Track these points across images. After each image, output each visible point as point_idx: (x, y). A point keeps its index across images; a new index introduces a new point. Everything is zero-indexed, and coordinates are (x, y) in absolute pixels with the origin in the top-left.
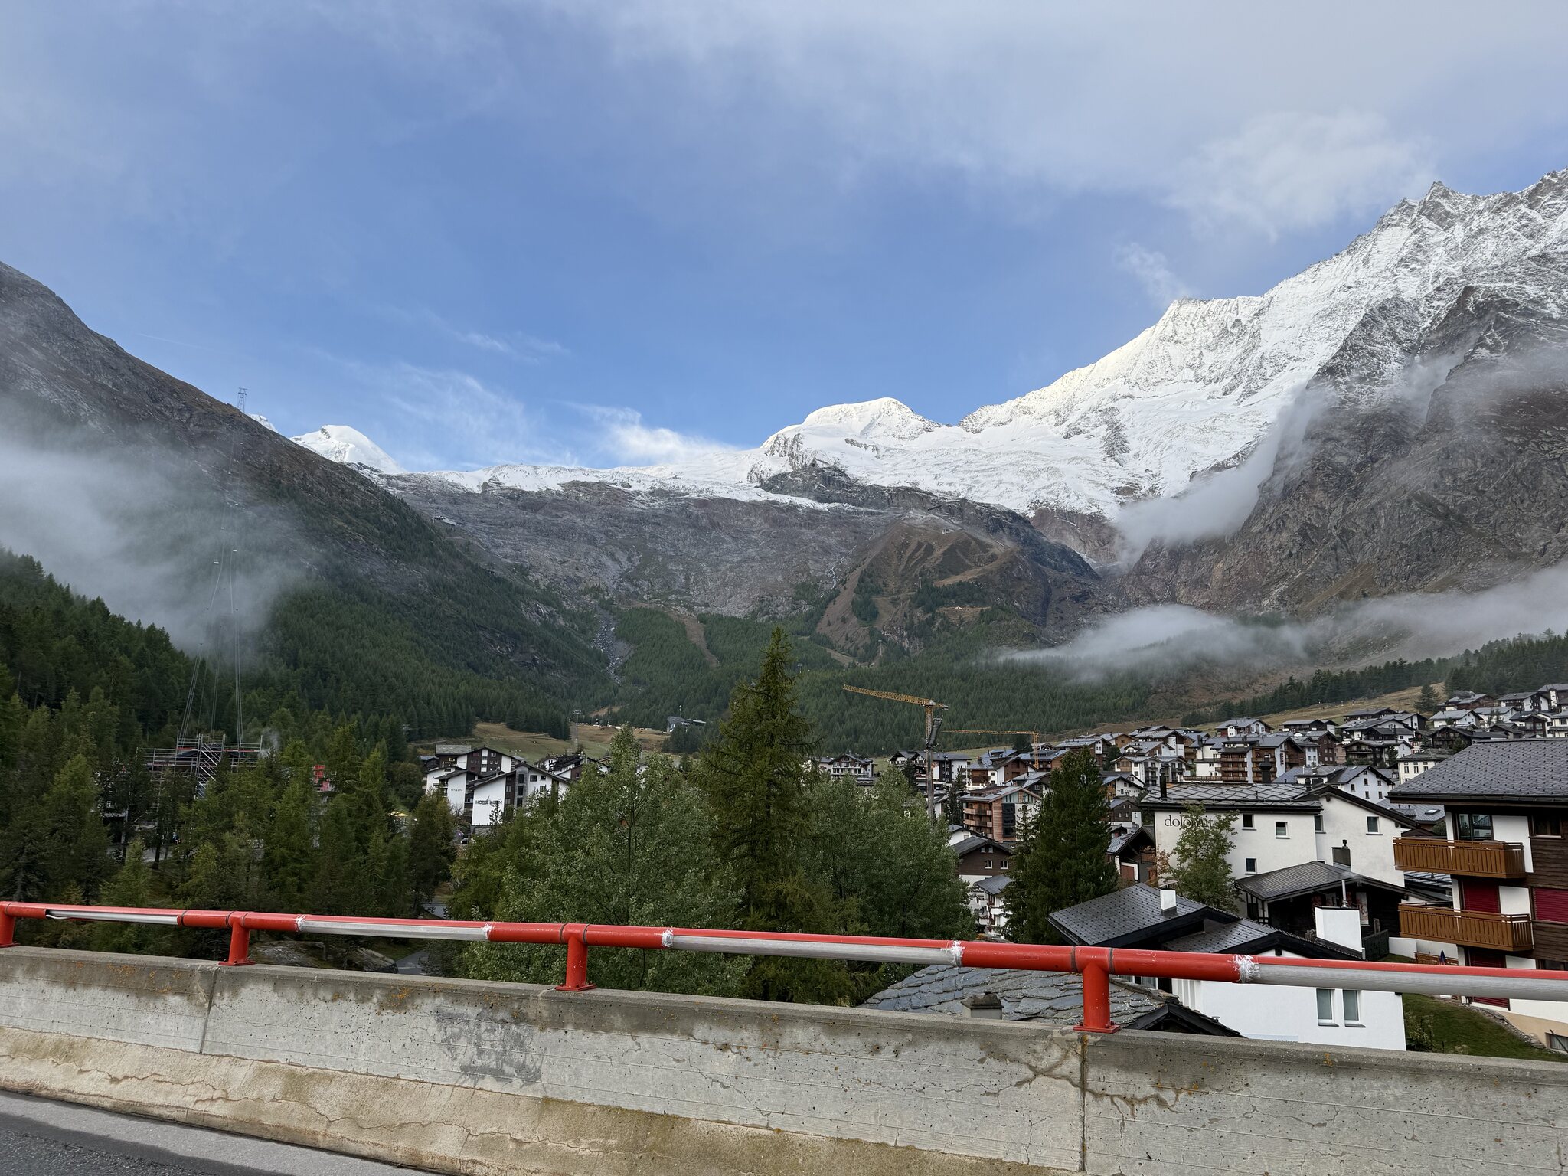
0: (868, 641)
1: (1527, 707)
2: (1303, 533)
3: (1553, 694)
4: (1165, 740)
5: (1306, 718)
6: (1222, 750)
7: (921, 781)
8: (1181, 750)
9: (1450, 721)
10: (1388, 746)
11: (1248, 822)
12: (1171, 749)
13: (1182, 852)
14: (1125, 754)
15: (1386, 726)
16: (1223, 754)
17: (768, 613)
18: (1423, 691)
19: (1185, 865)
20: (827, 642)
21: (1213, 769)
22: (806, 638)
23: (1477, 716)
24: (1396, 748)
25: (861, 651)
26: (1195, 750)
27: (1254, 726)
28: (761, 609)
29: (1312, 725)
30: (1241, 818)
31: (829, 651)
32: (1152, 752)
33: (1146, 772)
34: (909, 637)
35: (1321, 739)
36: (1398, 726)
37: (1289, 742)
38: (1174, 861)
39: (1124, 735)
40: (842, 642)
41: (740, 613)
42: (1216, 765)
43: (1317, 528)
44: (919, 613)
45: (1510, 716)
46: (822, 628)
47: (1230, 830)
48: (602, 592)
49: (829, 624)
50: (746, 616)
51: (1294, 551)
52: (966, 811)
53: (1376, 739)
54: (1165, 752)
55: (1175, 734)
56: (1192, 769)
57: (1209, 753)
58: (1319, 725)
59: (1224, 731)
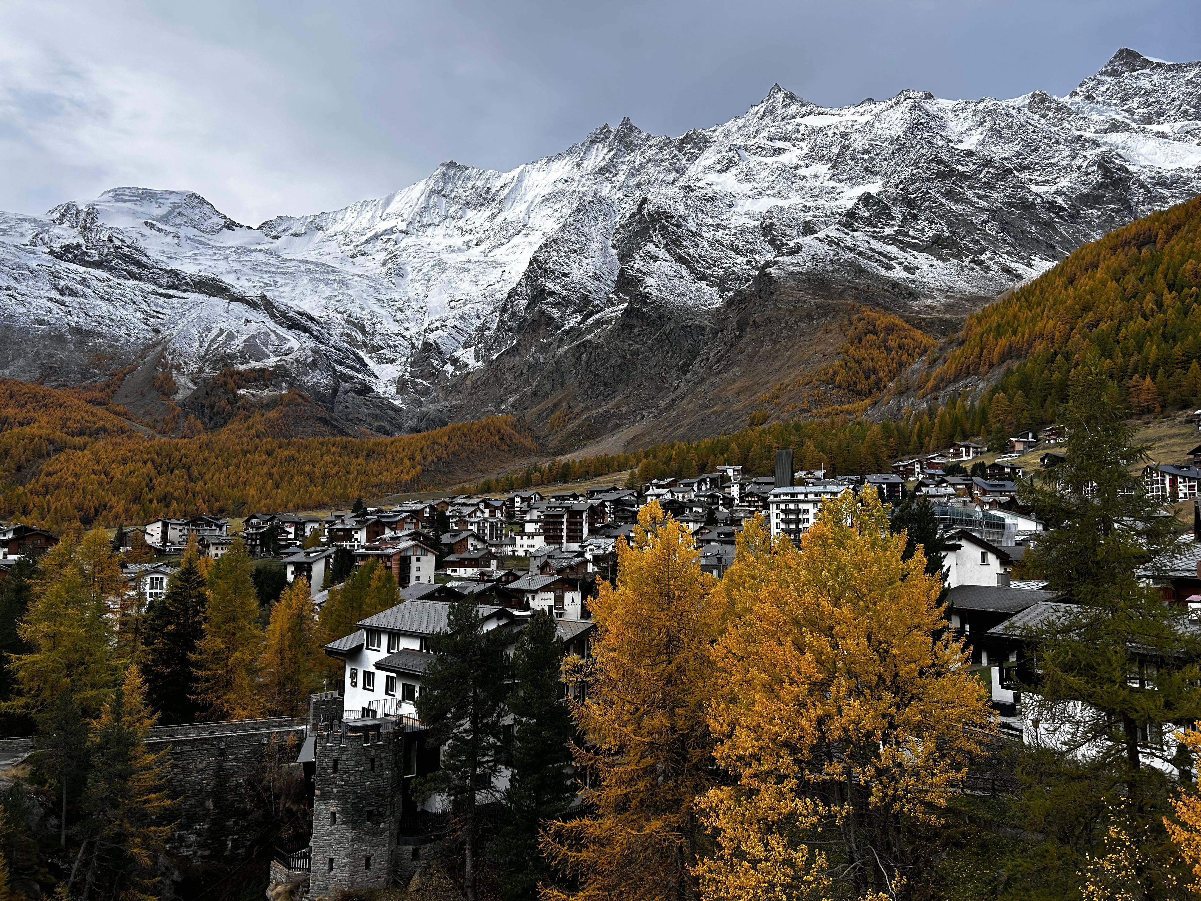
4: (477, 506)
6: (546, 513)
15: (627, 498)
16: (546, 516)
20: (123, 413)
21: (538, 527)
23: (672, 493)
25: (161, 423)
31: (127, 421)
32: (470, 514)
36: (633, 498)
40: (140, 413)
42: (540, 524)
46: (119, 400)
49: (126, 396)
54: (479, 514)
57: (535, 515)
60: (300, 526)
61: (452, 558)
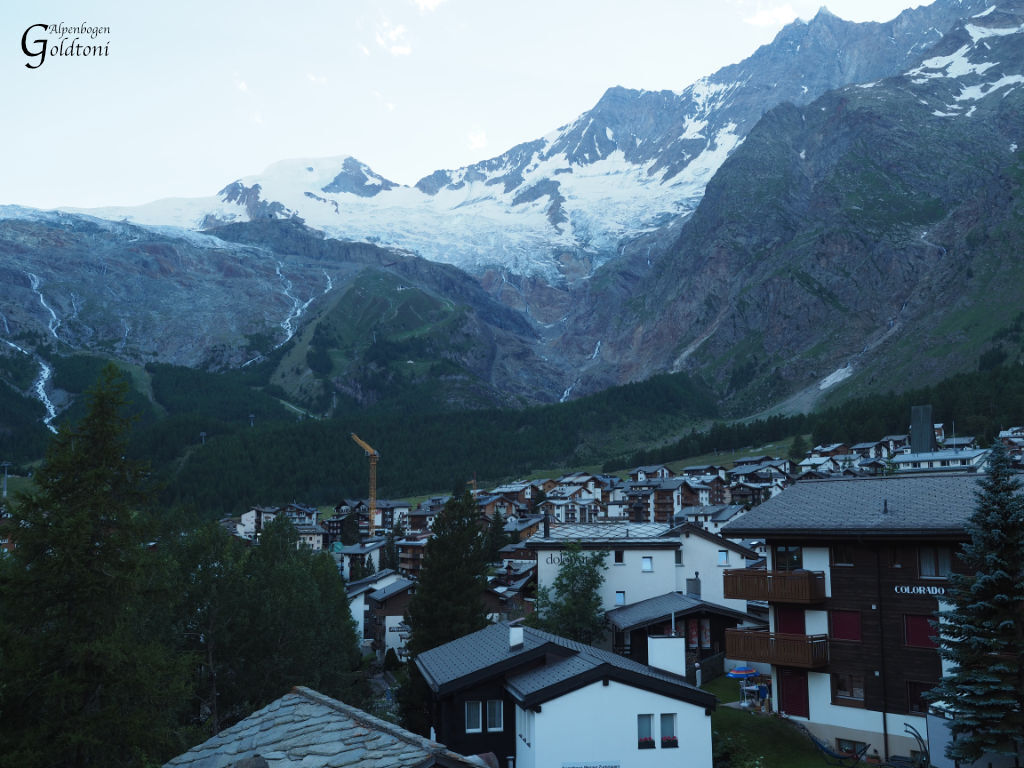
0: (322, 392)
1: (872, 454)
2: (708, 303)
3: (891, 443)
4: (584, 485)
5: (703, 464)
6: (630, 493)
7: (363, 528)
8: (598, 494)
9: (814, 466)
10: (764, 487)
11: (619, 558)
12: (590, 492)
13: (560, 586)
14: (550, 498)
15: (764, 471)
16: (631, 497)
17: (220, 363)
18: (796, 441)
19: (561, 599)
20: (280, 393)
21: (621, 510)
22: (259, 389)
23: (834, 462)
24: (770, 489)
25: (315, 402)
26: (608, 492)
27: (660, 471)
28: (213, 360)
29: (707, 470)
30: (612, 554)
31: (282, 402)
32: (573, 495)
33: (567, 514)
34: (362, 389)
35: (713, 482)
36: (774, 471)
37: (685, 485)
38: (552, 596)
39: (551, 481)
40: (295, 393)
41: (191, 363)
42: (624, 506)
43: (720, 299)
44: (373, 366)
45: (858, 462)
46: (276, 380)
47: (603, 566)
48: (40, 337)
49: (283, 376)
50: (197, 366)
51: (701, 319)
52: (401, 555)
53: (756, 482)
54: (585, 495)
55: (594, 479)
56: (605, 510)
57: (618, 495)
58: (713, 471)
59: (635, 477)
60: (387, 513)
61: (509, 548)
